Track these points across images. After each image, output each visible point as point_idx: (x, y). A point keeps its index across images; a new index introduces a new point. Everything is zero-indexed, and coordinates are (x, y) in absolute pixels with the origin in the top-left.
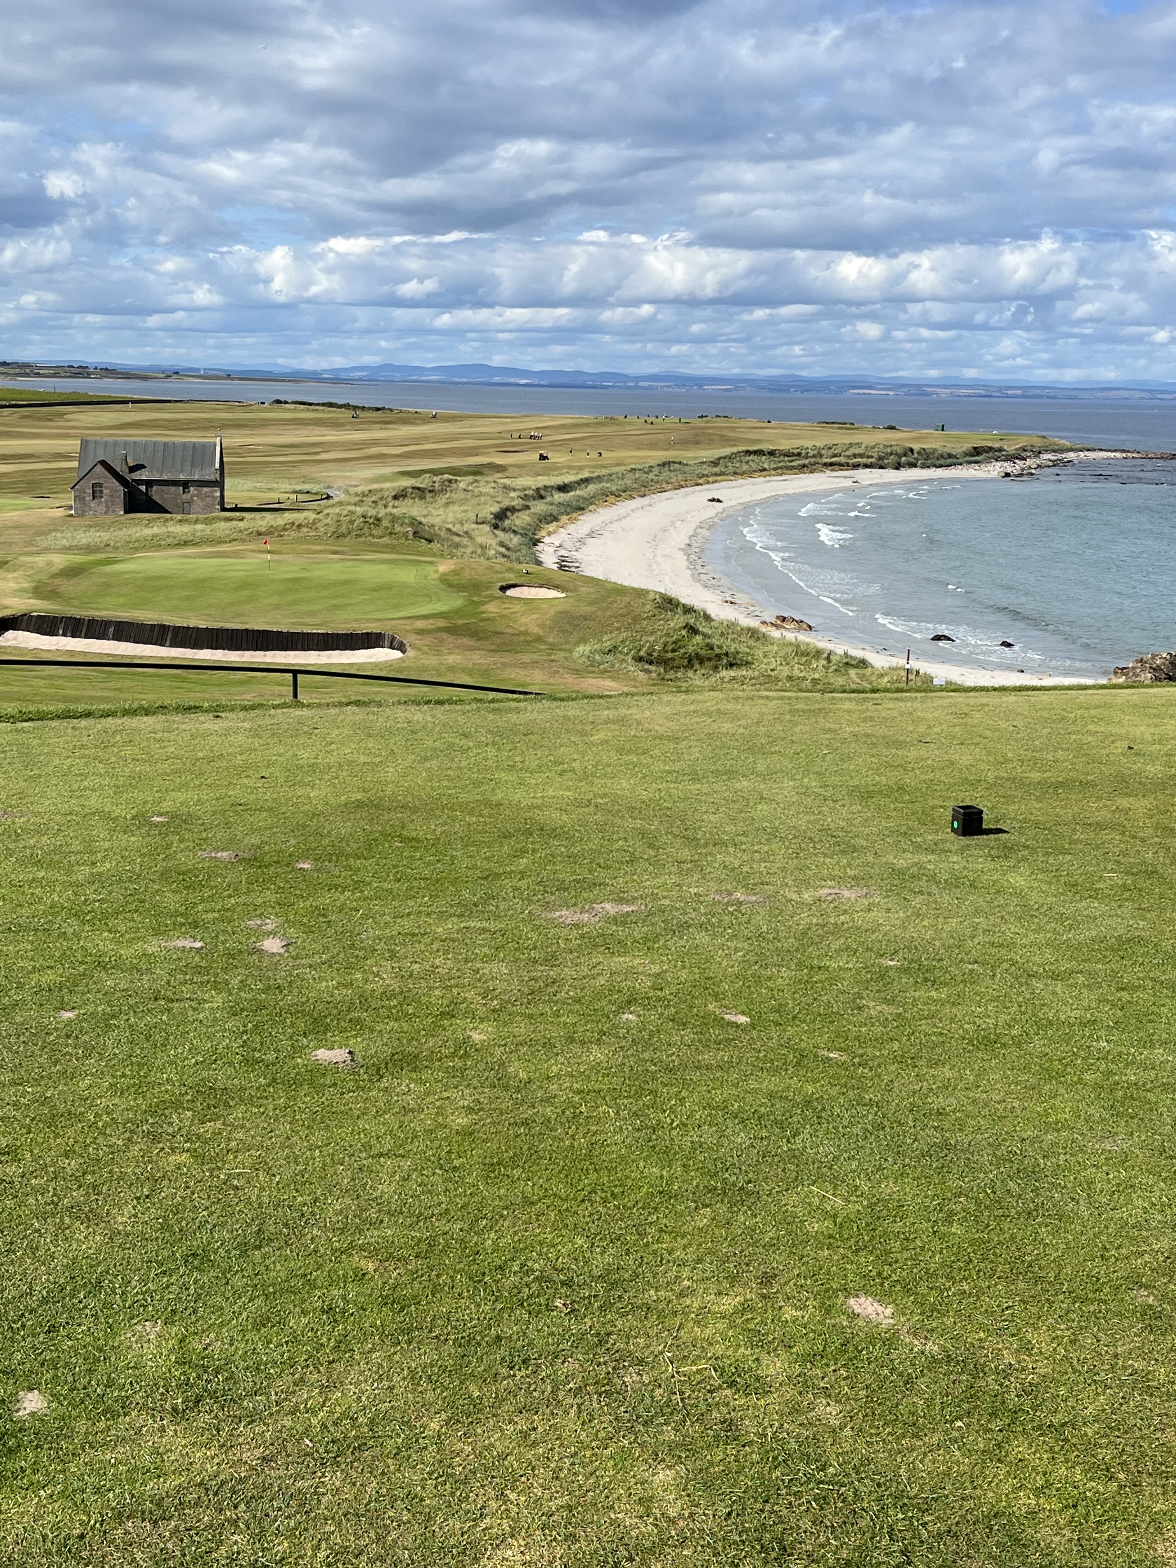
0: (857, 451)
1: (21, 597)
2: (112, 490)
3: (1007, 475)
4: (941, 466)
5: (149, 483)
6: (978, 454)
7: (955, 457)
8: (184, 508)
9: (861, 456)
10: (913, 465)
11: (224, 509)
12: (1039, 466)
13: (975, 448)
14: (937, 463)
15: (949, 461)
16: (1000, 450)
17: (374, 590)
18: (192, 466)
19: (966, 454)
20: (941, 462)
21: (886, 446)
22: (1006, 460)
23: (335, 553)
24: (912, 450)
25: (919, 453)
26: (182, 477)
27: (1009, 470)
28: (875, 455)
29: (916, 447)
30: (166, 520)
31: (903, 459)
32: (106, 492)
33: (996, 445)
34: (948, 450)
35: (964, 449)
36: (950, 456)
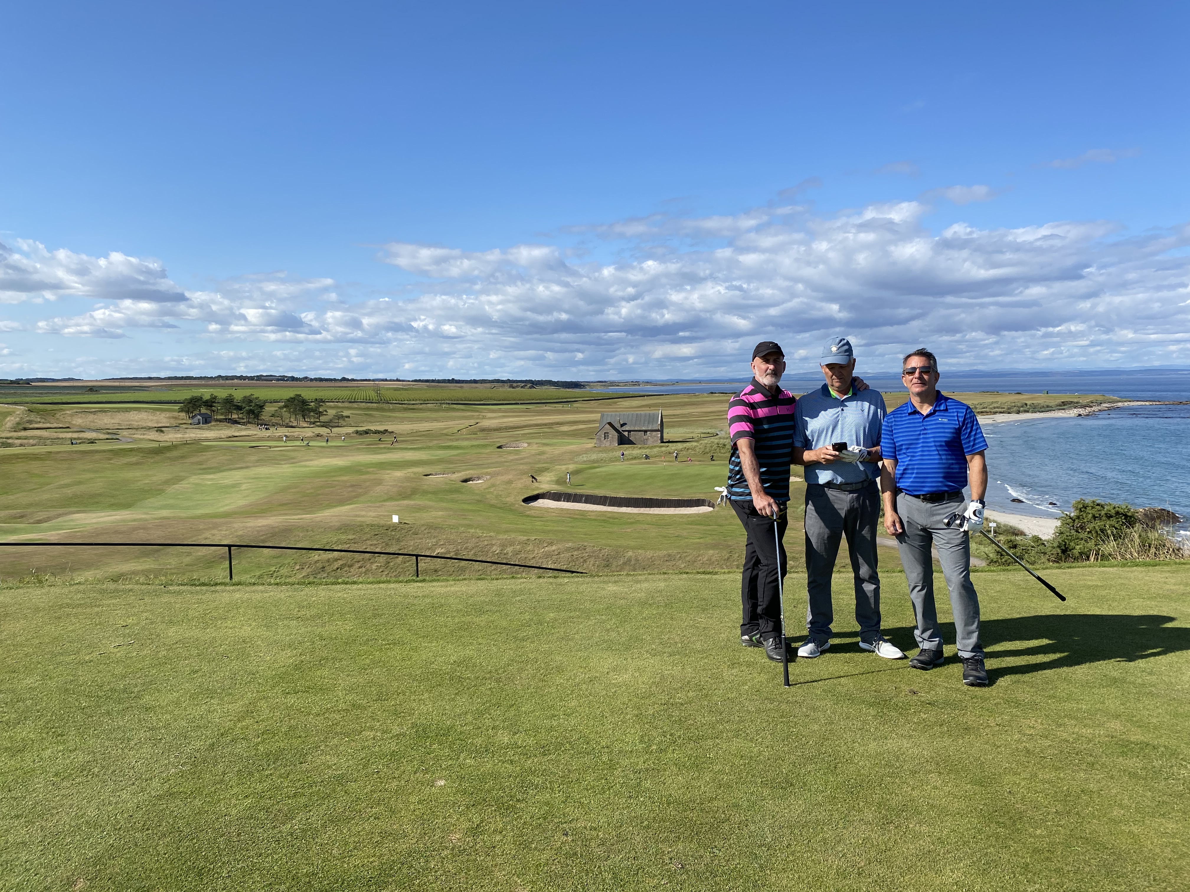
0: (996, 405)
1: (549, 484)
2: (613, 435)
3: (1080, 415)
4: (1042, 412)
5: (629, 431)
6: (1064, 405)
7: (1051, 407)
8: (644, 442)
9: (998, 407)
10: (1027, 411)
11: (662, 442)
12: (1100, 410)
13: (1063, 402)
14: (1041, 410)
15: (1047, 409)
16: (1077, 403)
17: (709, 479)
18: (648, 423)
19: (1057, 406)
20: (1043, 410)
21: (1011, 403)
22: (1081, 408)
23: (700, 461)
24: (1026, 404)
25: (1030, 405)
26: (644, 429)
27: (1081, 412)
28: (1006, 407)
29: (1029, 402)
30: (634, 448)
31: (1022, 409)
32: (610, 436)
33: (1075, 400)
34: (1046, 404)
35: (1056, 403)
36: (1048, 406)
